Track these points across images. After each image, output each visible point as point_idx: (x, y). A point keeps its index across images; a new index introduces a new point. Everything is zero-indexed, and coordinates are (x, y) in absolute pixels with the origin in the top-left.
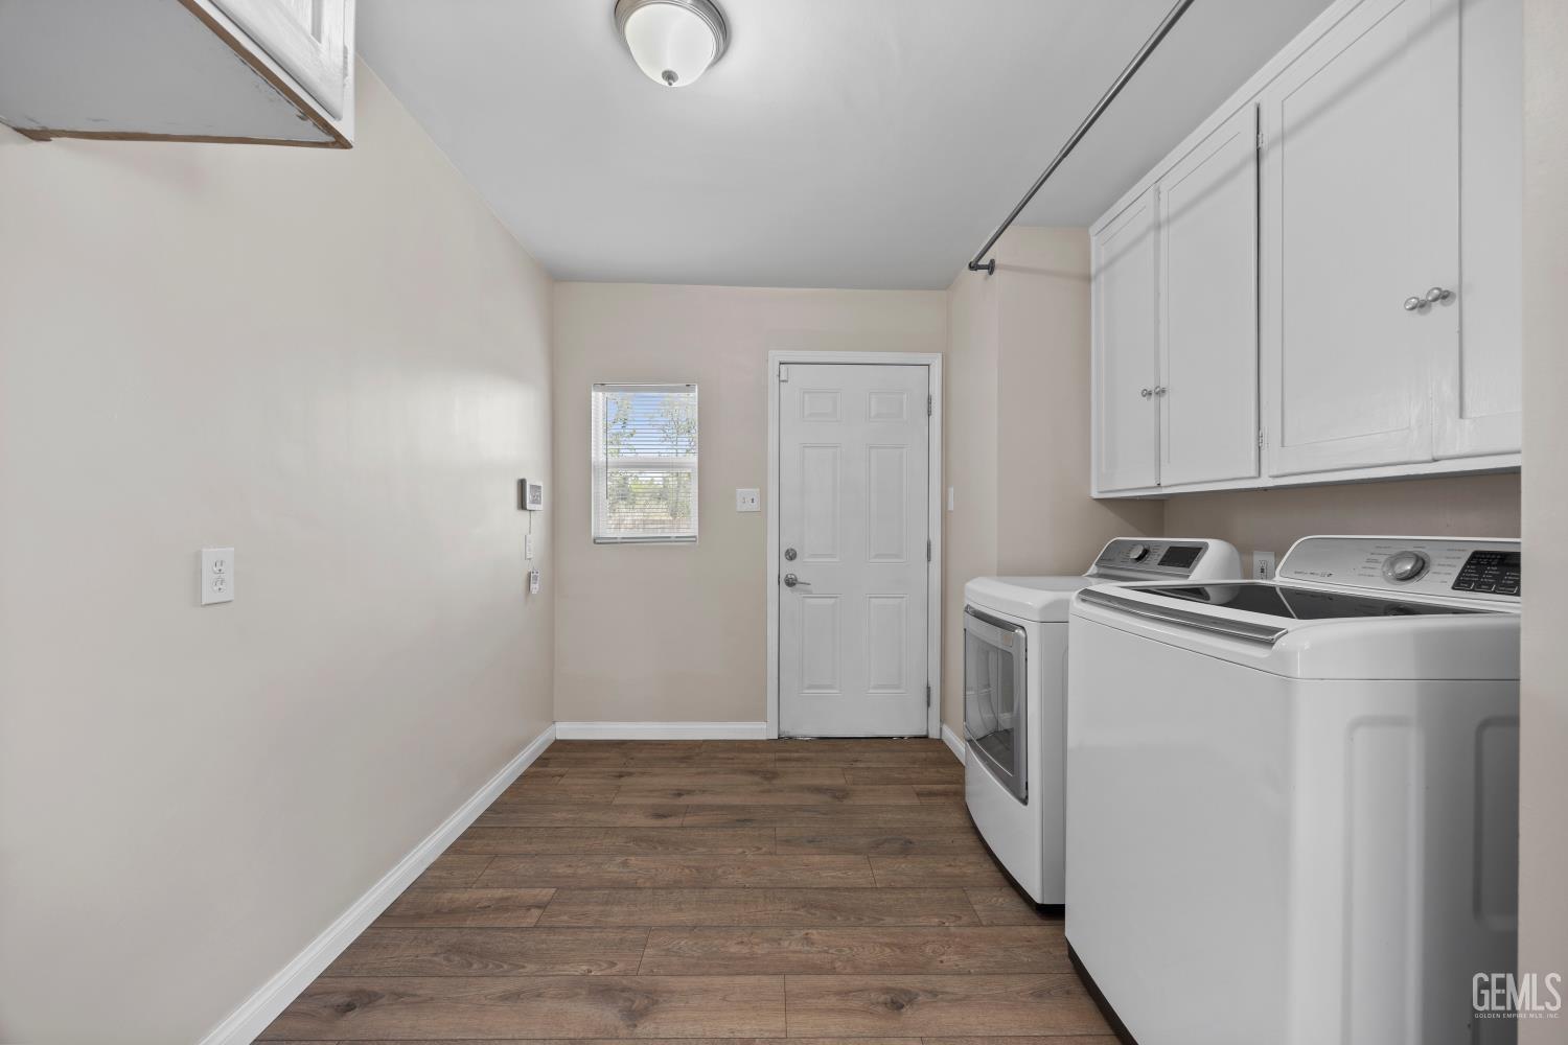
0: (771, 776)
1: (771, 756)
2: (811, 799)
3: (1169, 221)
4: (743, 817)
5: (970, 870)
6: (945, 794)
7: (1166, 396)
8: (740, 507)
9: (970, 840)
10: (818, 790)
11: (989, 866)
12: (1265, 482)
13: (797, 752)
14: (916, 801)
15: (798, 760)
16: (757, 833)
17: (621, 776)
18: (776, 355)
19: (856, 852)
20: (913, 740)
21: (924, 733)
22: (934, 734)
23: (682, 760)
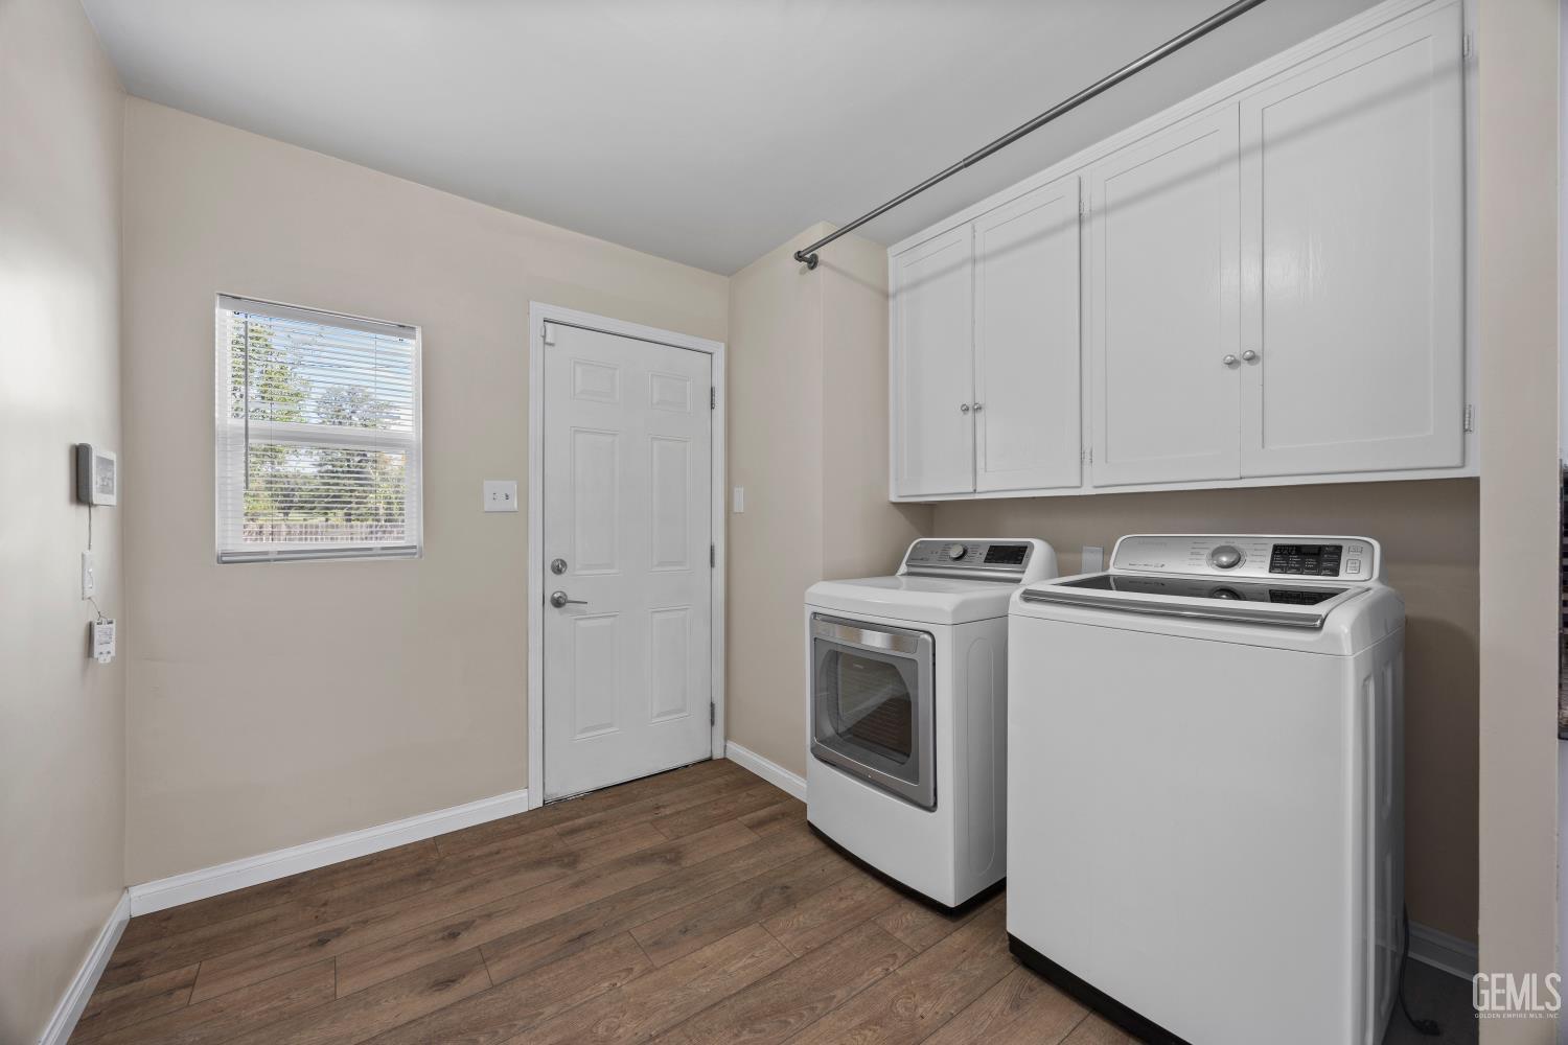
0: (571, 860)
1: (549, 832)
2: (643, 874)
3: (985, 258)
4: (574, 933)
5: (860, 896)
6: (773, 819)
7: (983, 412)
8: (488, 505)
9: (835, 863)
10: (642, 859)
11: (873, 885)
12: (1088, 490)
13: (580, 817)
14: (753, 837)
15: (590, 826)
16: (610, 951)
17: (322, 941)
18: (539, 310)
19: (741, 923)
20: (700, 766)
21: (708, 756)
22: (718, 754)
23: (421, 876)
